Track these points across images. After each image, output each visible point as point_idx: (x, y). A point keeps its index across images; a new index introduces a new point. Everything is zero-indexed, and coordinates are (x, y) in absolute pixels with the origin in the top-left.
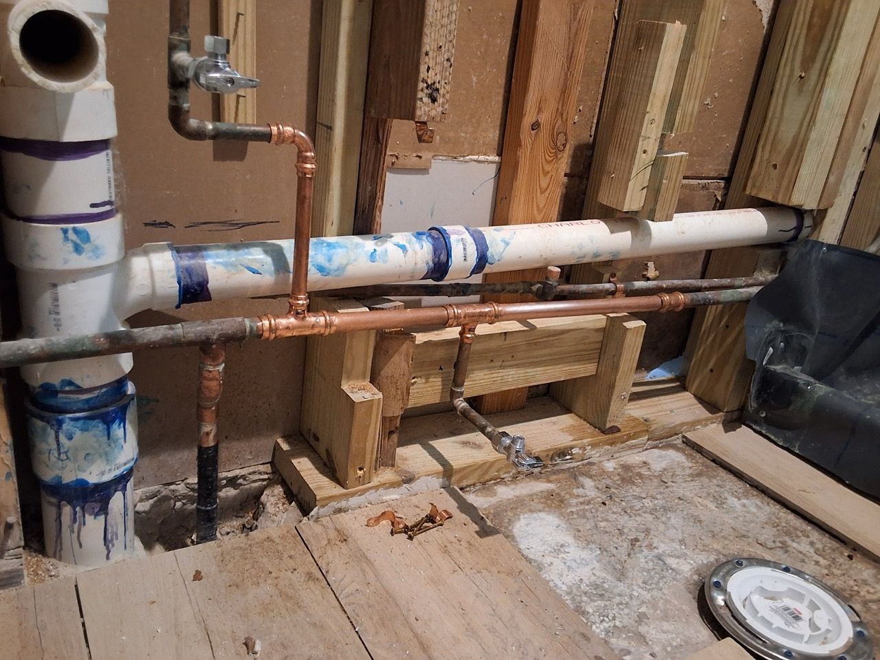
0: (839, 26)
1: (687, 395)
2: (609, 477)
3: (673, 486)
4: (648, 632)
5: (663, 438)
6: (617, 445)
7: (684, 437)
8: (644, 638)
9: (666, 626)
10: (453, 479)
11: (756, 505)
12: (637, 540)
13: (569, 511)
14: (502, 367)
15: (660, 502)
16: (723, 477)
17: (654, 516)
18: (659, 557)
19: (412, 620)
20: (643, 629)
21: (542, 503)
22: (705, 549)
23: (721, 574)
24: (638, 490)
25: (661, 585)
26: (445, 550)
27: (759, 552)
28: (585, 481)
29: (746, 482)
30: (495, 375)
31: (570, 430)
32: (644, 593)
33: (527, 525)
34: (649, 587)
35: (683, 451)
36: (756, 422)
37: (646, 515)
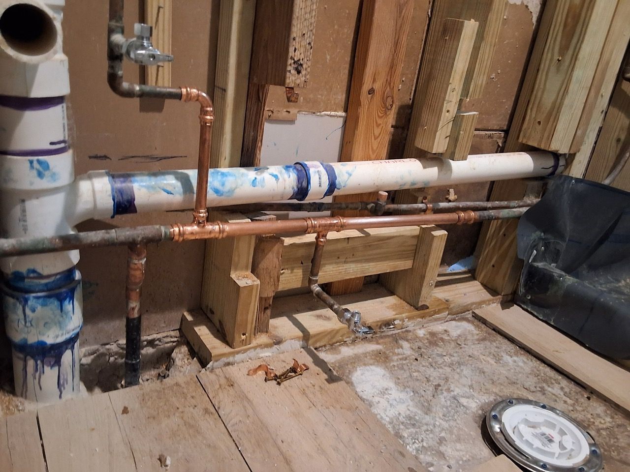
0: (585, 25)
1: (476, 283)
2: (421, 341)
3: (465, 348)
4: (446, 451)
5: (459, 314)
6: (427, 318)
7: (473, 312)
8: (443, 455)
9: (458, 446)
10: (310, 342)
11: (523, 361)
12: (439, 385)
13: (392, 364)
14: (345, 262)
15: (456, 359)
16: (500, 341)
17: (451, 368)
18: (454, 398)
19: (279, 442)
20: (442, 449)
21: (373, 359)
22: (487, 392)
23: (498, 409)
24: (441, 350)
25: (456, 417)
26: (304, 393)
27: (525, 394)
28: (403, 344)
29: (516, 345)
30: (340, 268)
31: (394, 307)
32: (443, 423)
33: (362, 375)
34: (447, 419)
35: (473, 323)
36: (524, 303)
37: (446, 368)
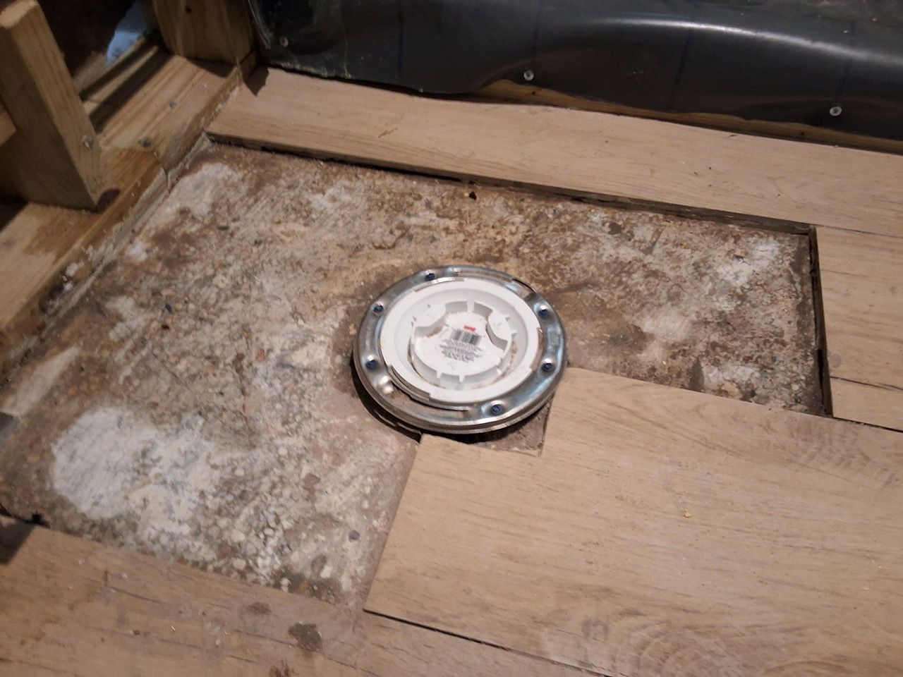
1: (178, 62)
2: (148, 273)
3: (237, 229)
4: (329, 504)
5: (185, 155)
6: (130, 213)
7: (209, 134)
8: (330, 516)
9: (345, 471)
11: (346, 188)
12: (240, 357)
13: (121, 381)
15: (236, 268)
16: (288, 169)
17: (241, 298)
18: (281, 364)
20: (321, 506)
21: (74, 396)
22: (327, 303)
23: (368, 343)
24: (197, 267)
25: (306, 409)
27: (384, 263)
28: (117, 305)
29: (318, 160)
31: (43, 241)
32: (292, 441)
33: (72, 458)
34: (293, 426)
35: (221, 158)
36: (282, 58)
37: (230, 305)
